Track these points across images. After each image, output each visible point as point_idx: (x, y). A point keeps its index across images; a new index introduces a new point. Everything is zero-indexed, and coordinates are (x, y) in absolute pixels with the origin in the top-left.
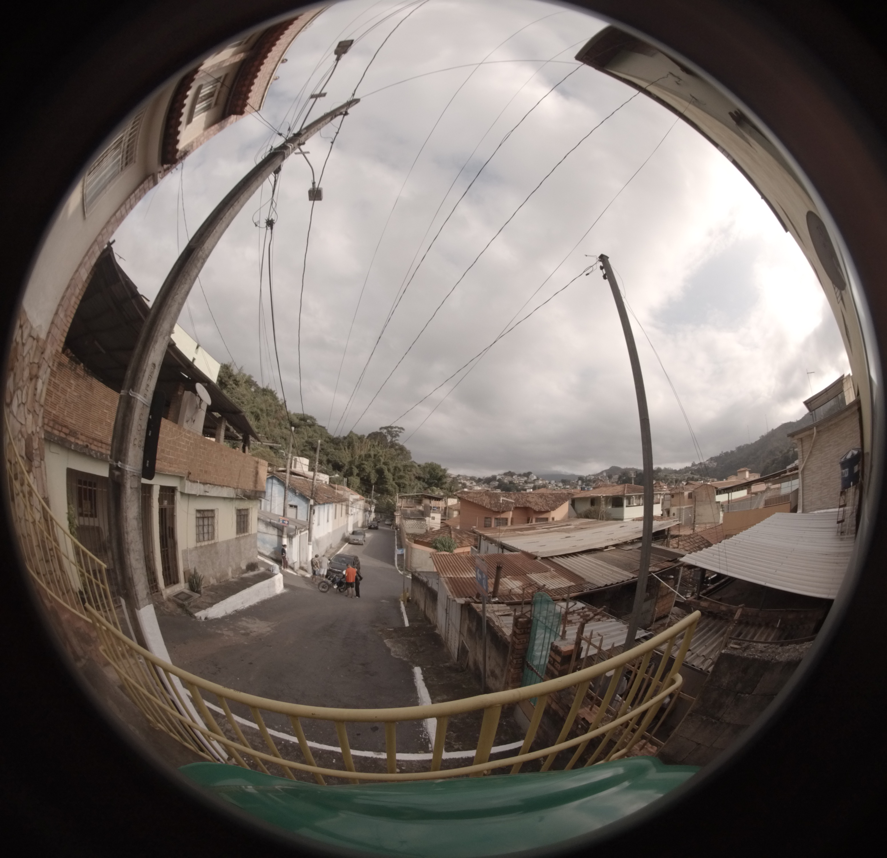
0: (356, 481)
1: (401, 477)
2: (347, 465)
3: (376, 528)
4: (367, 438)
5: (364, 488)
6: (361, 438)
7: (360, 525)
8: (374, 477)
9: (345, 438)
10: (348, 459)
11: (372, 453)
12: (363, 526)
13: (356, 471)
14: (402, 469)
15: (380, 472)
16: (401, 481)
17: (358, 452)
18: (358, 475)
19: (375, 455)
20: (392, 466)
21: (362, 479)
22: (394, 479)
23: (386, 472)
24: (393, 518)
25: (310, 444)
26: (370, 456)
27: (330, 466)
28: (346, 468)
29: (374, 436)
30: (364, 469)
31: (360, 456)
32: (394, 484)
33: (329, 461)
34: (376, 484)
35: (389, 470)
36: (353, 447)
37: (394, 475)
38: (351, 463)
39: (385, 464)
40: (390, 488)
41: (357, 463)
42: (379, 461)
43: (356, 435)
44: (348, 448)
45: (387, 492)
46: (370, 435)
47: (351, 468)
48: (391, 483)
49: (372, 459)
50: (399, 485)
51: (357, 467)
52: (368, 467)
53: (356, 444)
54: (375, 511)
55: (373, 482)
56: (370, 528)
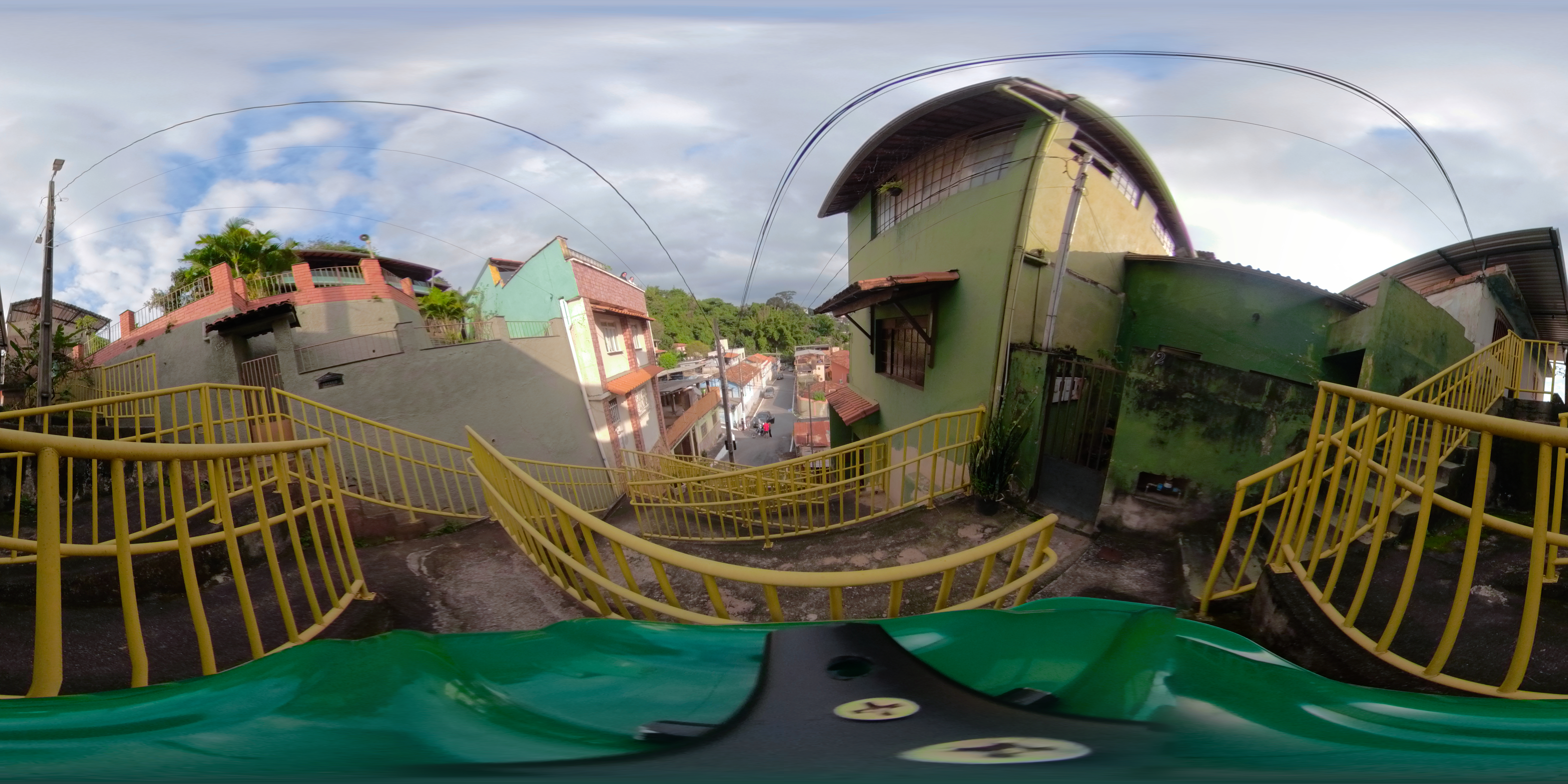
0: (763, 341)
1: (797, 333)
2: (754, 329)
3: (782, 379)
4: (767, 305)
5: (770, 345)
6: (761, 307)
7: (770, 379)
8: (776, 337)
9: (749, 309)
10: (756, 325)
11: (772, 318)
12: (773, 379)
13: (762, 334)
14: (797, 325)
15: (781, 331)
16: (797, 336)
17: (761, 317)
18: (765, 336)
19: (775, 319)
20: (789, 324)
21: (768, 339)
22: (792, 335)
23: (785, 330)
24: (794, 366)
25: (724, 321)
26: (771, 320)
27: (743, 334)
28: (755, 332)
29: (770, 302)
30: (768, 331)
31: (763, 322)
32: (792, 338)
33: (741, 331)
34: (779, 340)
35: (787, 328)
36: (757, 315)
37: (791, 331)
38: (758, 328)
39: (784, 324)
40: (790, 342)
41: (762, 327)
42: (779, 323)
43: (758, 304)
44: (753, 316)
45: (788, 344)
46: (768, 301)
47: (759, 332)
48: (790, 339)
49: (773, 322)
50: (796, 339)
51: (763, 330)
52: (772, 329)
53: (759, 312)
54: (781, 362)
55: (776, 339)
56: (778, 379)
